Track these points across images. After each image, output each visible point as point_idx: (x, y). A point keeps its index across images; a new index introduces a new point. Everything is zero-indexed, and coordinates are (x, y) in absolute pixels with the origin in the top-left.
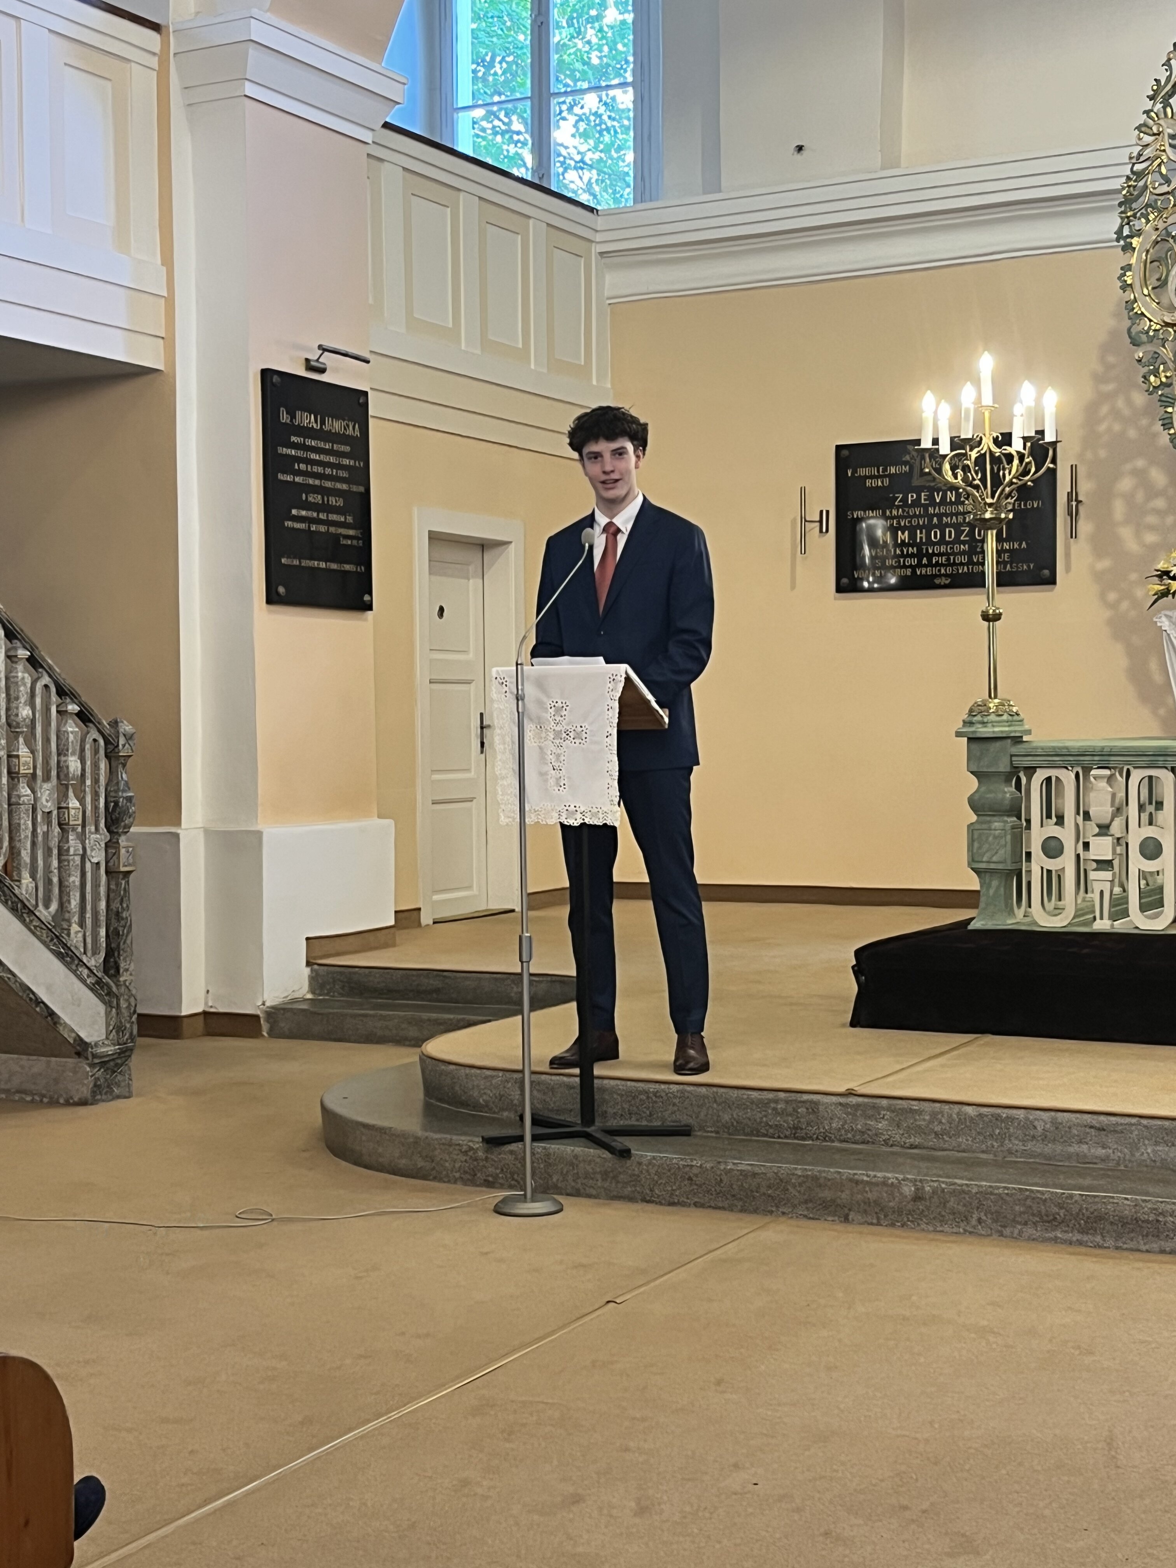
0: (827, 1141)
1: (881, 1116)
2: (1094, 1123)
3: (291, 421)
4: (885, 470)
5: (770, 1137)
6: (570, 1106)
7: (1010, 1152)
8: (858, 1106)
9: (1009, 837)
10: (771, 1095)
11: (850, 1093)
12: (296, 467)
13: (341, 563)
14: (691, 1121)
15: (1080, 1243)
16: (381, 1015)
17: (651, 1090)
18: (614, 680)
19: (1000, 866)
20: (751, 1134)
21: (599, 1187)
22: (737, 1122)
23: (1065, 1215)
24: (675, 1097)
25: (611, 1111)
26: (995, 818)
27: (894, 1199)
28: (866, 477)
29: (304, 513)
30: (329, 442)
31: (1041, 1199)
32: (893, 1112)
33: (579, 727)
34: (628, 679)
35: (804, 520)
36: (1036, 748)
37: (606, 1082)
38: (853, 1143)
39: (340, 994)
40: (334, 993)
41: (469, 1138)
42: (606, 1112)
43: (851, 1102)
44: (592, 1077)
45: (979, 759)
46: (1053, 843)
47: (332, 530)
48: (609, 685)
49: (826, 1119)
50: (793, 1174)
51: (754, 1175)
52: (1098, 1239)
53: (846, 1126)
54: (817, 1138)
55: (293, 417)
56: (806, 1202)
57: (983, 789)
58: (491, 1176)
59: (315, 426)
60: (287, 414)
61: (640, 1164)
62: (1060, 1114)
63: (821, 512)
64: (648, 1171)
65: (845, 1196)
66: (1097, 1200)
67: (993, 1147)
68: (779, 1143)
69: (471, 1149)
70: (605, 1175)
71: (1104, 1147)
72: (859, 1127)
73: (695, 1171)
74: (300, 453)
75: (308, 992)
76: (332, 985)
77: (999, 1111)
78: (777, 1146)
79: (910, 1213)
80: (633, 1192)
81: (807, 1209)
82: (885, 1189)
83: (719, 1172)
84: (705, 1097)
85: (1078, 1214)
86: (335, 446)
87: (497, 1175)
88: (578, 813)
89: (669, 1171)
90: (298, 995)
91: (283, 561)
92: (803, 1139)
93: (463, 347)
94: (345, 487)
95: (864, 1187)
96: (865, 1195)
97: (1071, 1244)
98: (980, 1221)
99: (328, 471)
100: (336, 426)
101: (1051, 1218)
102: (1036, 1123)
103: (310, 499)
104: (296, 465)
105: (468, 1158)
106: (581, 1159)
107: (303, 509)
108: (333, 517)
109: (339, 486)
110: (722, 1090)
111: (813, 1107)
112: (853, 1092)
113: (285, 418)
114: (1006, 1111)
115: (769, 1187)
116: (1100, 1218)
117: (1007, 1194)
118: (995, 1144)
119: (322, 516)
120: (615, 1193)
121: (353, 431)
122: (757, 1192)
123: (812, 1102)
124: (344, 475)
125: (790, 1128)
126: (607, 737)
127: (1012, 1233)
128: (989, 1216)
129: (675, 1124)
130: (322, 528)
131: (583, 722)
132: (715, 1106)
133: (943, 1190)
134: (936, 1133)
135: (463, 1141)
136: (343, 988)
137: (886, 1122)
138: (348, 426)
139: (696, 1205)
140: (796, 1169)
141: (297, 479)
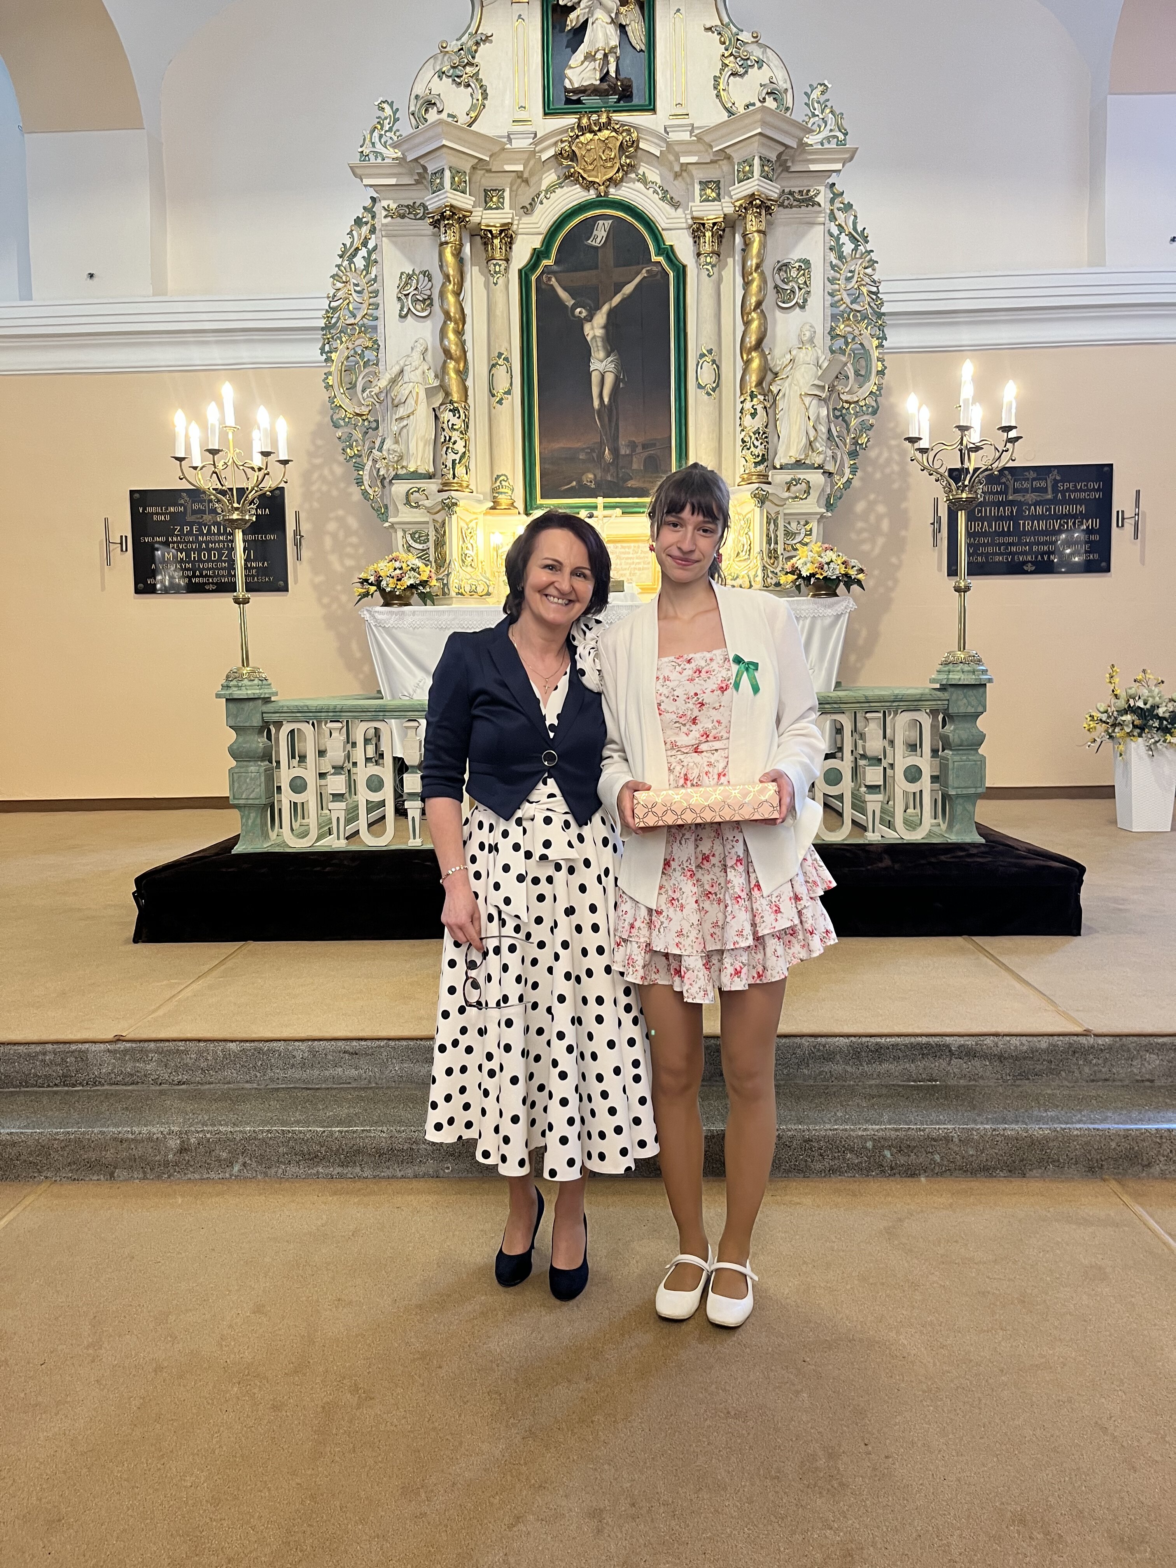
0: (96, 1085)
1: (149, 1058)
2: (348, 1048)
4: (166, 509)
5: (40, 1087)
8: (125, 1052)
9: (263, 779)
11: (118, 1039)
19: (257, 802)
20: (20, 1086)
23: (326, 1152)
26: (251, 763)
27: (160, 1153)
28: (153, 514)
31: (303, 1138)
32: (161, 1053)
35: (108, 542)
36: (283, 707)
38: (123, 1085)
43: (119, 1047)
45: (236, 716)
46: (299, 782)
49: (96, 1066)
52: (357, 1170)
53: (116, 1070)
54: (87, 1084)
56: (70, 1164)
57: (241, 740)
62: (317, 1043)
65: (109, 1155)
66: (355, 1134)
67: (256, 1077)
68: (50, 1092)
71: (356, 1069)
72: (128, 1070)
77: (262, 1044)
78: (46, 1098)
79: (177, 1164)
81: (71, 1171)
82: (151, 1143)
92: (74, 1086)
95: (129, 1144)
96: (130, 1151)
97: (332, 1177)
101: (313, 1155)
102: (295, 1053)
111: (82, 1056)
112: (121, 1038)
114: (267, 1044)
115: (30, 1154)
117: (270, 1138)
118: (258, 1074)
122: (17, 1160)
123: (81, 1051)
125: (59, 1076)
127: (277, 1172)
128: (254, 1159)
133: (208, 1139)
134: (202, 1069)
137: (155, 1064)
140: (58, 1133)
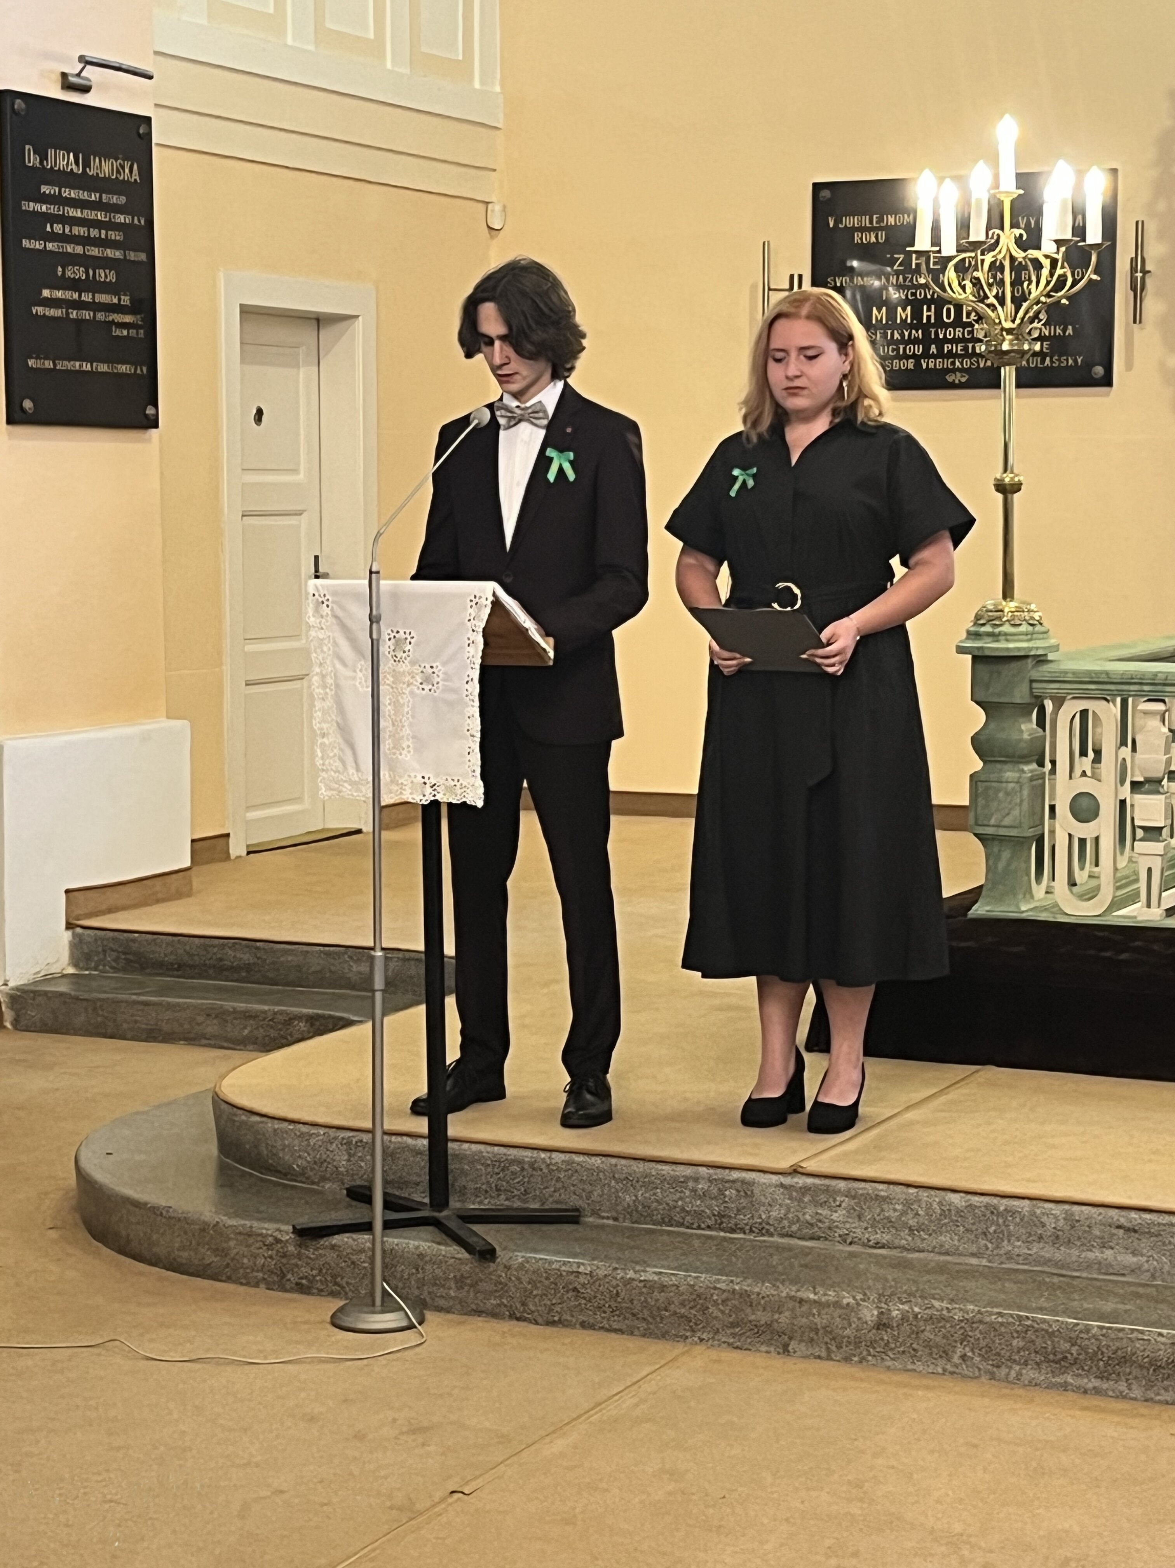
0: (763, 1235)
1: (838, 1203)
2: (1122, 1221)
3: (41, 163)
4: (880, 220)
5: (688, 1227)
6: (415, 1178)
7: (1009, 1257)
8: (805, 1190)
9: (1026, 792)
10: (689, 1171)
11: (795, 1171)
12: (48, 229)
13: (113, 363)
14: (579, 1203)
15: (1097, 1391)
16: (168, 1003)
17: (526, 1159)
18: (477, 604)
19: (1013, 833)
20: (662, 1222)
21: (452, 1298)
22: (644, 1207)
23: (1079, 1354)
24: (559, 1170)
25: (471, 1185)
26: (1006, 767)
27: (850, 1325)
28: (854, 229)
29: (59, 294)
30: (95, 191)
31: (1047, 1331)
32: (854, 1198)
33: (428, 666)
34: (497, 604)
35: (768, 286)
36: (1066, 673)
37: (466, 1146)
38: (799, 1238)
39: (112, 967)
40: (104, 966)
41: (276, 1226)
42: (465, 1187)
43: (797, 1183)
44: (446, 1139)
45: (988, 685)
46: (1084, 802)
47: (100, 316)
48: (470, 611)
49: (764, 1206)
50: (715, 1288)
51: (663, 1288)
52: (1122, 1386)
53: (790, 1216)
54: (751, 1231)
55: (44, 157)
56: (733, 1325)
57: (992, 725)
58: (306, 1277)
59: (75, 171)
60: (35, 153)
61: (508, 1268)
62: (1076, 1208)
63: (792, 276)
64: (518, 1279)
65: (784, 1318)
66: (1121, 1335)
67: (987, 1249)
68: (699, 1236)
69: (278, 1241)
70: (460, 1282)
71: (1134, 1254)
72: (808, 1217)
73: (582, 1279)
74: (53, 209)
75: (69, 964)
76: (101, 956)
77: (995, 1201)
78: (696, 1243)
79: (872, 1344)
80: (499, 1305)
81: (734, 1335)
82: (839, 1311)
83: (614, 1283)
84: (599, 1170)
85: (1095, 1353)
86: (104, 196)
87: (314, 1277)
88: (428, 786)
89: (547, 1278)
90: (55, 969)
91: (31, 362)
92: (733, 1231)
93: (290, 41)
94: (118, 254)
95: (810, 1309)
96: (811, 1318)
97: (1085, 1392)
98: (963, 1357)
99: (94, 233)
100: (104, 168)
101: (1059, 1356)
102: (1044, 1219)
103: (69, 274)
104: (48, 225)
105: (274, 1252)
106: (428, 1258)
107: (59, 289)
108: (104, 298)
109: (110, 253)
110: (623, 1162)
111: (746, 1189)
112: (800, 1170)
113: (32, 159)
114: (1005, 1201)
115: (682, 1304)
116: (1125, 1360)
117: (1002, 1324)
118: (990, 1245)
119: (87, 297)
120: (474, 1307)
121: (131, 174)
122: (666, 1310)
123: (743, 1182)
124: (118, 238)
125: (714, 1215)
126: (467, 682)
127: (1008, 1374)
128: (977, 1351)
129: (559, 1206)
130: (87, 315)
131: (434, 661)
132: (613, 1183)
133: (916, 1316)
134: (911, 1229)
135: (267, 1229)
136: (116, 960)
137: (844, 1212)
138: (123, 168)
139: (584, 1325)
140: (718, 1281)
141: (50, 246)
